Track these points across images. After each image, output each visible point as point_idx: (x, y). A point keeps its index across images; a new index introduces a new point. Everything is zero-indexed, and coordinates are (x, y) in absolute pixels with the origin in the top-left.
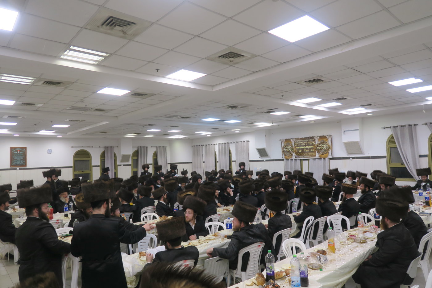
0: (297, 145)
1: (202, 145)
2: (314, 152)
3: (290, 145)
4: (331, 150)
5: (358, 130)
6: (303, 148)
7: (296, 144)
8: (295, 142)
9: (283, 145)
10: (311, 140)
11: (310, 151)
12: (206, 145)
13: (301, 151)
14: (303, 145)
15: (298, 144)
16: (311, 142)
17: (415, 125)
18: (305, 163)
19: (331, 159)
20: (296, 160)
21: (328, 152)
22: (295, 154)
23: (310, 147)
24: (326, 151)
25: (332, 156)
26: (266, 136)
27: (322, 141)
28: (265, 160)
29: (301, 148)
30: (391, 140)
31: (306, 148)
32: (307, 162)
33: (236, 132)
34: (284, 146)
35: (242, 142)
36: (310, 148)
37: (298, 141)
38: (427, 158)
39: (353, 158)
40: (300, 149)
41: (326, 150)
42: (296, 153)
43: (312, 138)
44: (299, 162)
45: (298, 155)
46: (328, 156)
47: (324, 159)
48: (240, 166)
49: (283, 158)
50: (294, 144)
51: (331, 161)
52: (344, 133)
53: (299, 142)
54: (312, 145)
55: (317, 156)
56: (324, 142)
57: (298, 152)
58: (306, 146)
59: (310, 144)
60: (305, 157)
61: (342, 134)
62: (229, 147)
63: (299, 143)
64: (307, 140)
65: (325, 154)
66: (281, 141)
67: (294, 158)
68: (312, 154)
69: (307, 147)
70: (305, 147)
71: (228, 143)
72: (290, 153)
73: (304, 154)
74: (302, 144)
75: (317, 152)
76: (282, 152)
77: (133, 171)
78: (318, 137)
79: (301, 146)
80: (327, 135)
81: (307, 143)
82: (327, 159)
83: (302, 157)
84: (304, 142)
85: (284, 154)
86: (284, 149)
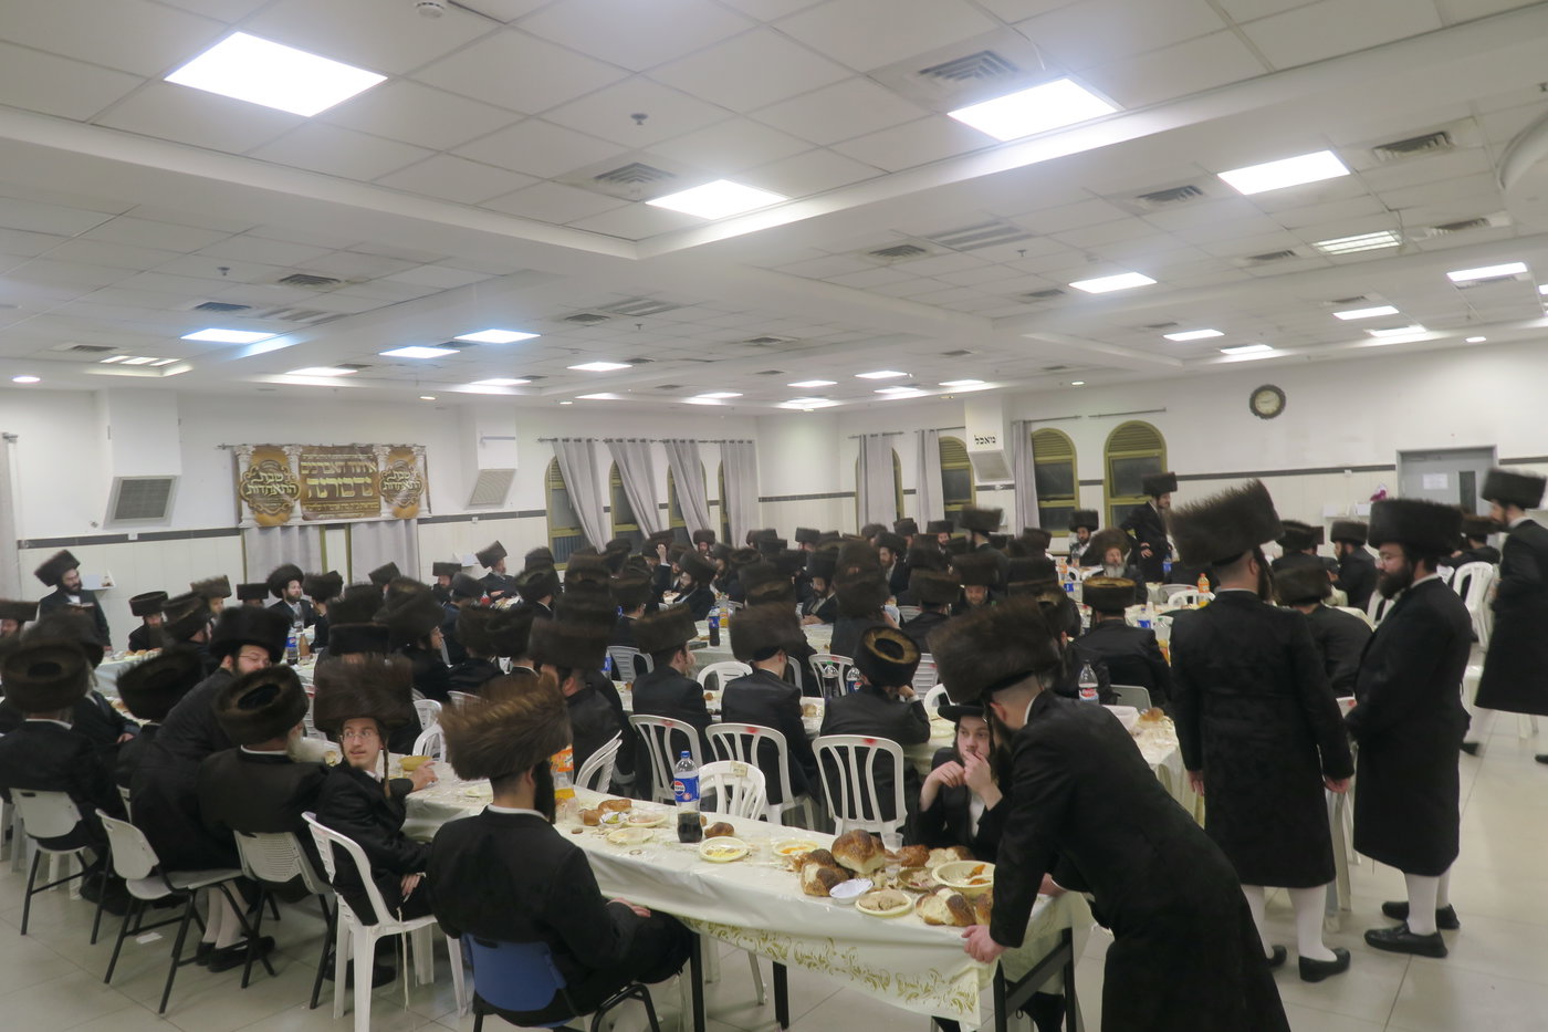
0: (310, 471)
2: (375, 498)
3: (279, 470)
4: (425, 492)
5: (514, 438)
6: (333, 486)
7: (305, 468)
8: (301, 459)
9: (243, 468)
10: (361, 457)
11: (358, 497)
13: (324, 495)
14: (333, 472)
15: (314, 468)
16: (360, 464)
18: (336, 539)
19: (421, 521)
20: (302, 528)
21: (419, 500)
22: (302, 504)
23: (360, 480)
24: (413, 498)
25: (430, 511)
26: (180, 421)
27: (398, 464)
28: (133, 537)
29: (324, 482)
31: (344, 485)
32: (341, 534)
34: (250, 475)
36: (357, 487)
37: (311, 456)
38: (610, 514)
39: (482, 517)
40: (322, 488)
41: (414, 492)
42: (306, 501)
43: (368, 450)
44: (314, 535)
45: (315, 509)
46: (415, 512)
47: (407, 521)
49: (243, 523)
50: (299, 466)
51: (423, 527)
52: (484, 445)
53: (315, 460)
54: (368, 474)
55: (386, 512)
56: (405, 467)
57: (315, 499)
58: (341, 475)
59: (359, 470)
60: (339, 515)
61: (479, 445)
63: (314, 464)
64: (346, 456)
65: (410, 507)
67: (296, 521)
68: (366, 505)
69: (347, 481)
70: (340, 481)
72: (283, 502)
73: (338, 506)
74: (327, 468)
75: (382, 498)
76: (240, 497)
78: (388, 450)
79: (325, 477)
80: (414, 445)
81: (347, 467)
82: (414, 521)
83: (330, 518)
84: (334, 461)
85: (251, 508)
86: (249, 486)
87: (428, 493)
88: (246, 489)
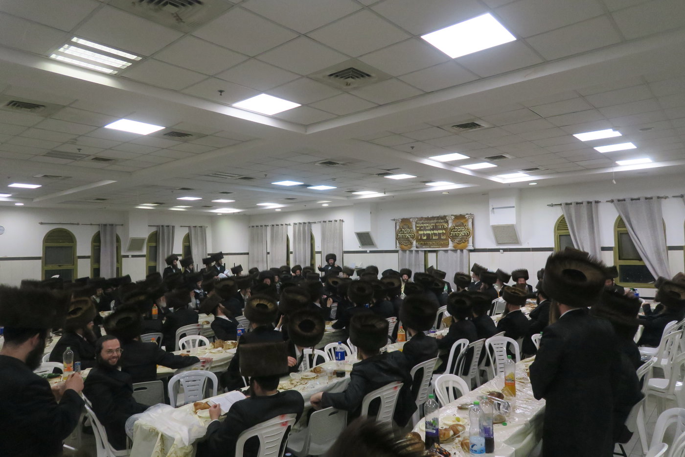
0: (420, 228)
1: (265, 226)
2: (446, 240)
3: (409, 228)
4: (472, 237)
5: (514, 207)
6: (429, 234)
7: (418, 227)
8: (416, 223)
9: (398, 228)
10: (442, 221)
11: (440, 238)
12: (273, 226)
13: (425, 238)
14: (429, 228)
15: (422, 227)
16: (441, 224)
17: (597, 202)
18: (432, 258)
19: (471, 251)
20: (417, 251)
21: (468, 241)
22: (416, 242)
23: (440, 232)
24: (465, 239)
25: (473, 246)
26: (371, 213)
27: (459, 223)
28: (368, 252)
29: (425, 232)
30: (561, 224)
31: (434, 234)
32: (434, 255)
33: (323, 205)
34: (400, 230)
35: (331, 221)
36: (439, 234)
37: (421, 222)
38: (612, 252)
39: (505, 250)
40: (424, 235)
41: (465, 237)
42: (418, 240)
43: (444, 218)
44: (422, 255)
45: (421, 244)
46: (467, 246)
47: (462, 251)
48: (327, 260)
49: (398, 249)
50: (416, 226)
51: (471, 254)
52: (493, 212)
53: (423, 224)
54: (444, 229)
55: (451, 246)
56: (462, 225)
57: (421, 239)
58: (433, 230)
59: (440, 227)
60: (432, 247)
61: (490, 212)
62: (311, 229)
64: (435, 221)
65: (463, 244)
66: (394, 222)
67: (414, 249)
68: (443, 243)
69: (435, 232)
70: (432, 232)
71: (309, 223)
72: (409, 241)
73: (431, 243)
74: (427, 226)
75: (450, 240)
76: (396, 239)
77: (149, 267)
78: (453, 217)
79: (426, 230)
80: (467, 214)
81: (436, 226)
82: (465, 251)
83: (428, 248)
84: (430, 223)
85: (399, 243)
86: (399, 235)
87: (473, 237)
88: (398, 236)
